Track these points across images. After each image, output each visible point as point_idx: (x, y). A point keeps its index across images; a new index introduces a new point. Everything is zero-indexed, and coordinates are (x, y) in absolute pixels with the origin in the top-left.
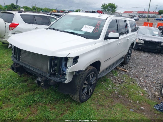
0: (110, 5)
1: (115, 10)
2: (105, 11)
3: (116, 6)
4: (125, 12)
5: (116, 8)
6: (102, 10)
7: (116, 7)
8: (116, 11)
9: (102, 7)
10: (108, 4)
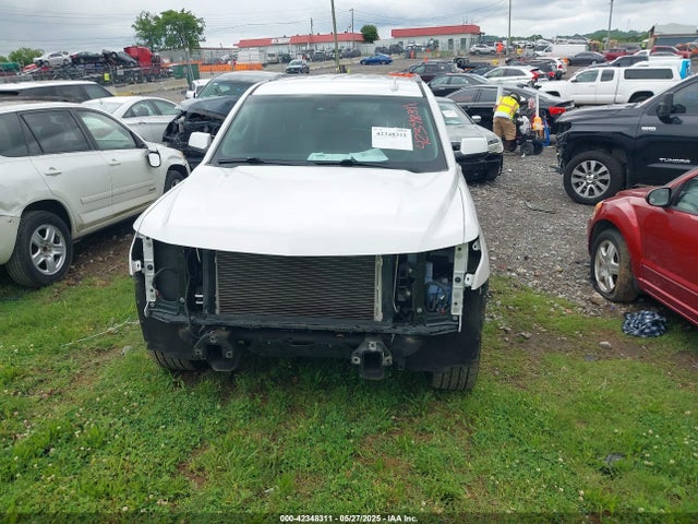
0: (170, 17)
1: (200, 37)
2: (155, 46)
3: (200, 21)
4: (244, 45)
5: (200, 30)
6: (142, 42)
7: (200, 25)
8: (204, 40)
9: (137, 29)
10: (161, 16)
